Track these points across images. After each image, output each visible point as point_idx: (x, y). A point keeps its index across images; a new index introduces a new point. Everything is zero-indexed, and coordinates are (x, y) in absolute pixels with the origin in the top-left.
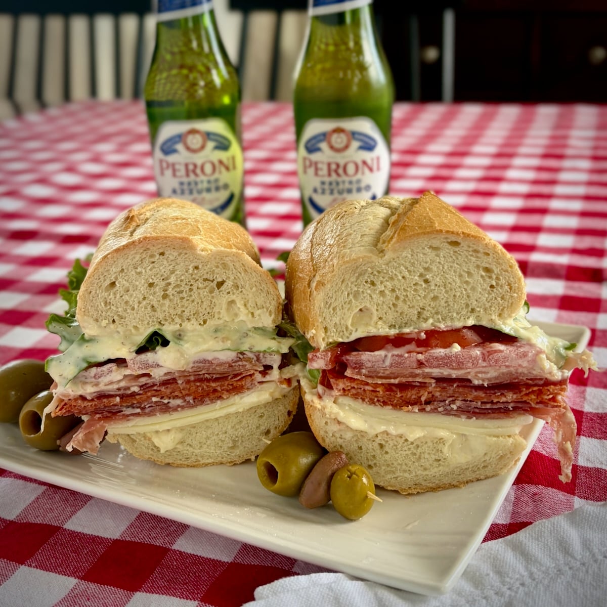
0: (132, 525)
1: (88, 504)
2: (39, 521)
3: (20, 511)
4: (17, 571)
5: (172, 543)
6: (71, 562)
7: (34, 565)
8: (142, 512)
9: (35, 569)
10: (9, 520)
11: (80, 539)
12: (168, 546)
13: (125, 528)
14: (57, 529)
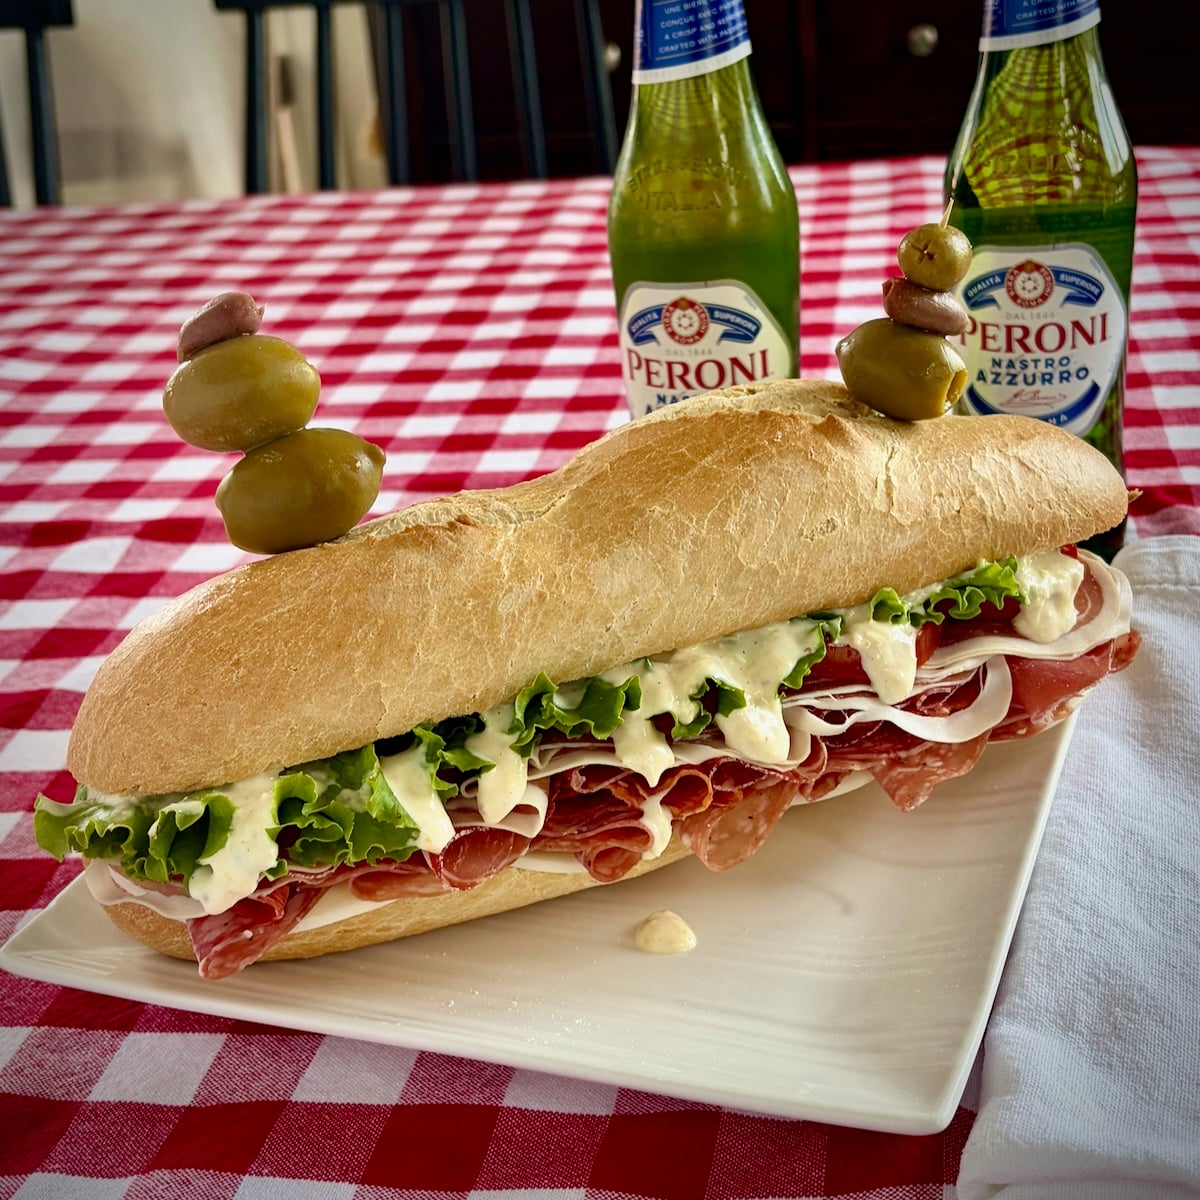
0: (413, 1078)
1: (318, 1052)
2: (240, 1097)
3: (196, 1087)
4: (241, 1187)
5: (500, 1096)
6: (330, 1156)
7: (266, 1171)
8: (424, 1053)
9: (271, 1178)
10: (183, 1107)
11: (329, 1114)
12: (493, 1102)
13: (404, 1084)
14: (282, 1106)
